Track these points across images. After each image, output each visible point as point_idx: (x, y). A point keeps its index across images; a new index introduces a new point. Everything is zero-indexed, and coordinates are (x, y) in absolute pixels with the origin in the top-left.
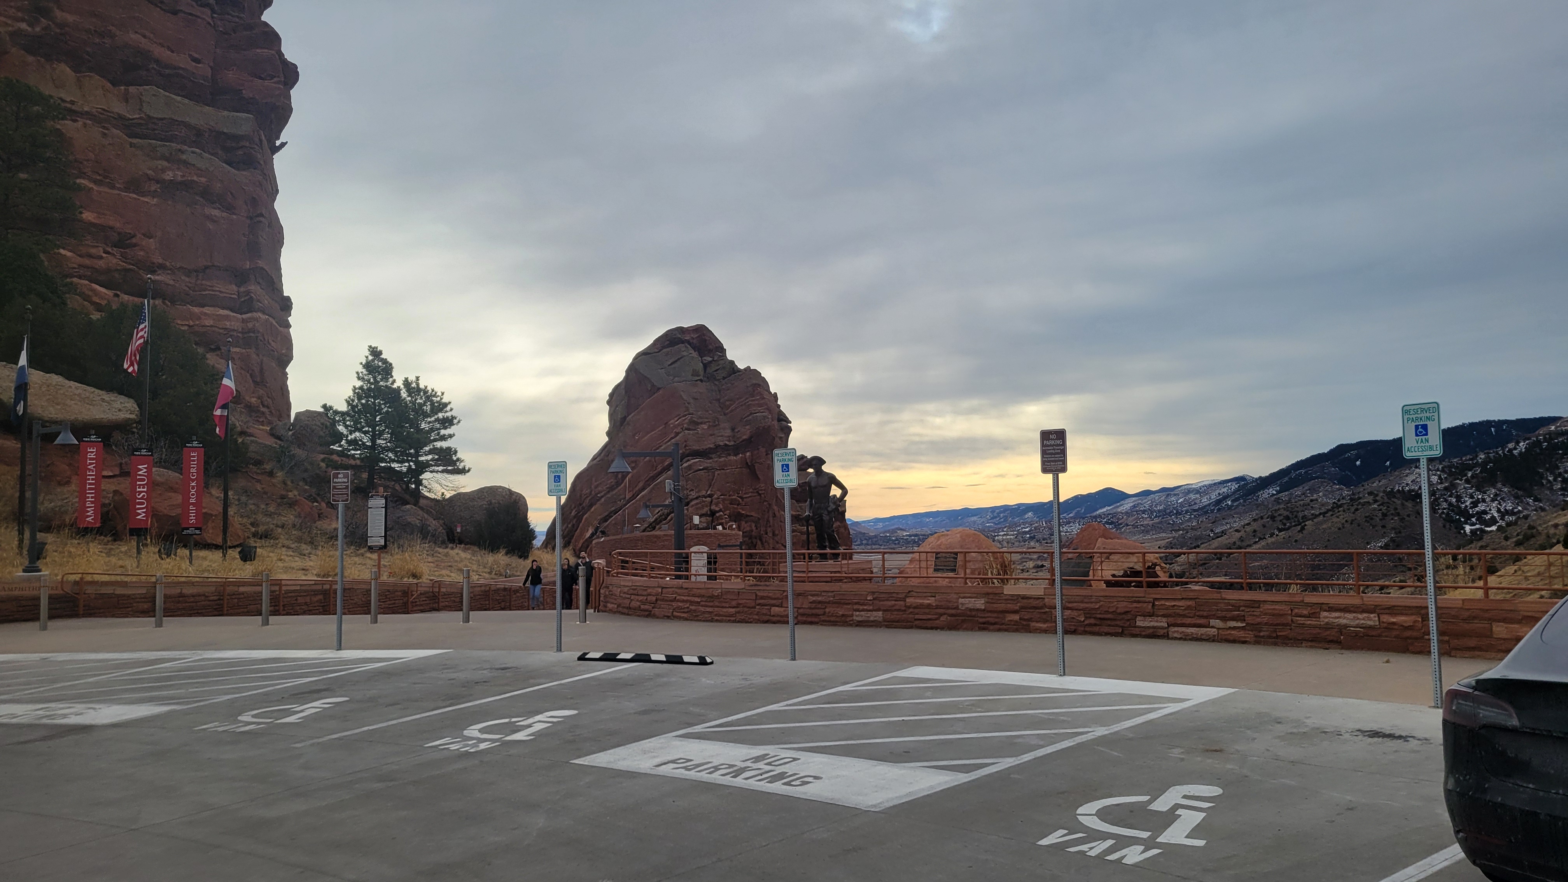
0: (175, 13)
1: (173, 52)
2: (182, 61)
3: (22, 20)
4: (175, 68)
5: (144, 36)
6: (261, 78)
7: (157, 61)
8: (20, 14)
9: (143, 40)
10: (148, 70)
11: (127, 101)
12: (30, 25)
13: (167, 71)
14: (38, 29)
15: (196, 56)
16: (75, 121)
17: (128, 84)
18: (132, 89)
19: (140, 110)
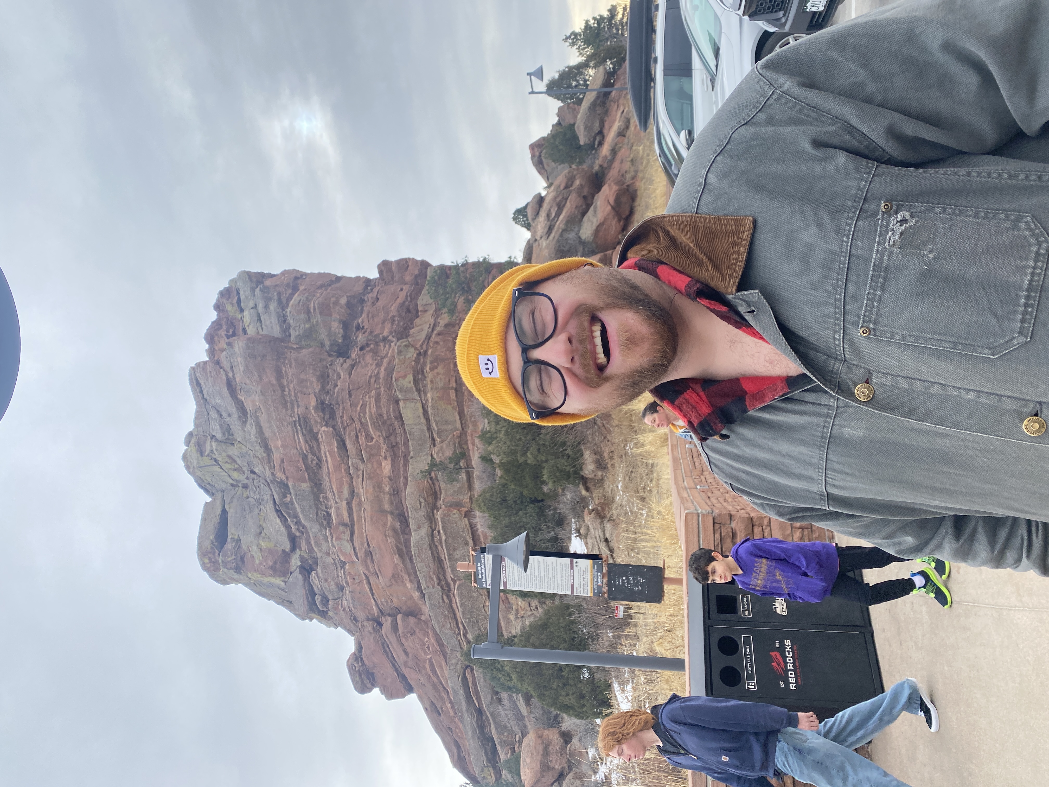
0: (378, 299)
1: (398, 297)
2: (403, 295)
3: (390, 345)
4: (407, 296)
5: (392, 305)
6: (408, 267)
7: (404, 302)
8: (387, 346)
9: (394, 305)
10: (409, 306)
11: (426, 311)
12: (392, 342)
13: (409, 299)
14: (394, 339)
15: (399, 289)
16: (439, 323)
17: (417, 311)
18: (420, 309)
19: (430, 304)
